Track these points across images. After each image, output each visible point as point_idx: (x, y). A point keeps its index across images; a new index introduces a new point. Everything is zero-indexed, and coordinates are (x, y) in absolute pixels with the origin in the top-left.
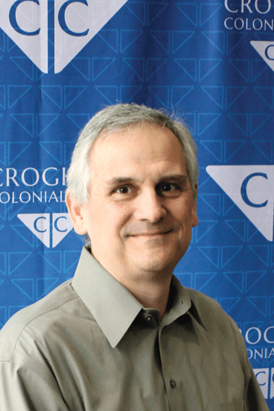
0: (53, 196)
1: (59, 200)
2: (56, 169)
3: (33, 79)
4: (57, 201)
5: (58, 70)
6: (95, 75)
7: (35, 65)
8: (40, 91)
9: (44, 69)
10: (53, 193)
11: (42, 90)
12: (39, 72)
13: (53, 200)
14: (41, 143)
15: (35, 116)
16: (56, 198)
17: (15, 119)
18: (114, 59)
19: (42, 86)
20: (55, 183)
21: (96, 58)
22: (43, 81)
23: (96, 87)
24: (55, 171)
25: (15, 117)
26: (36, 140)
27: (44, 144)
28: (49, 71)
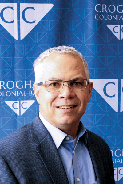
0: (21, 93)
1: (23, 95)
2: (22, 81)
3: (11, 42)
4: (22, 95)
5: (22, 38)
6: (39, 40)
7: (12, 36)
8: (14, 47)
9: (16, 38)
10: (21, 92)
11: (15, 47)
12: (14, 39)
13: (21, 95)
14: (15, 70)
15: (12, 59)
16: (22, 94)
17: (3, 60)
18: (47, 33)
19: (15, 45)
20: (21, 87)
21: (39, 33)
22: (15, 43)
23: (39, 45)
24: (21, 82)
25: (3, 58)
26: (13, 69)
27: (16, 71)
28: (18, 39)
